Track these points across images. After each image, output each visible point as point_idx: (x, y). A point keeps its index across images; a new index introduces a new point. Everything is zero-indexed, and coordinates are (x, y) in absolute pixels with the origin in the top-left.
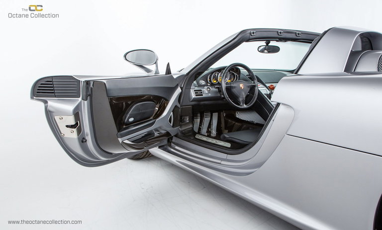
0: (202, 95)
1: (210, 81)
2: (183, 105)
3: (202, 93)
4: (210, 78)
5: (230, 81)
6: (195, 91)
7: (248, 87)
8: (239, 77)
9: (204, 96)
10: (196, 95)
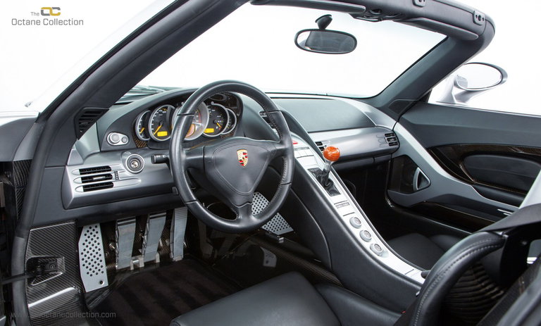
0: (111, 185)
1: (146, 133)
2: (36, 221)
3: (109, 176)
4: (145, 124)
5: (211, 130)
6: (82, 171)
7: (264, 156)
8: (239, 118)
9: (118, 186)
10: (86, 189)
